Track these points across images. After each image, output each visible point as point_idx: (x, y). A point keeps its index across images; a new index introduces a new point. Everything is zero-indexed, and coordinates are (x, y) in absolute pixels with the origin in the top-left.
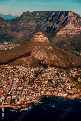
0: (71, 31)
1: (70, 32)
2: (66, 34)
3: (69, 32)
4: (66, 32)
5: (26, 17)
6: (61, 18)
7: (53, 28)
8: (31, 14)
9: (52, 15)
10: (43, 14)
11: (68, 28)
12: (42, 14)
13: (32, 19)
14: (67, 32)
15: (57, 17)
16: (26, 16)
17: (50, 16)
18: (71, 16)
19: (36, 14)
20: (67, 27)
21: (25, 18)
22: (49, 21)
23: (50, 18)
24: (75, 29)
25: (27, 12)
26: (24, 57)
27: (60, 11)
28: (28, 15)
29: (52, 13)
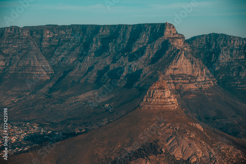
0: (188, 79)
1: (185, 83)
2: (176, 90)
3: (183, 83)
4: (175, 84)
5: (9, 44)
6: (139, 44)
7: (124, 74)
8: (26, 34)
9: (102, 36)
10: (66, 35)
11: (177, 72)
12: (63, 32)
13: (35, 48)
14: (176, 81)
15: (123, 42)
16: (11, 42)
17: (94, 39)
18: (173, 38)
19: (42, 34)
20: (175, 69)
21: (7, 48)
22: (93, 54)
23: (94, 45)
24: (196, 73)
25: (11, 28)
26: (143, 157)
27: (130, 25)
28: (18, 38)
29: (101, 31)
